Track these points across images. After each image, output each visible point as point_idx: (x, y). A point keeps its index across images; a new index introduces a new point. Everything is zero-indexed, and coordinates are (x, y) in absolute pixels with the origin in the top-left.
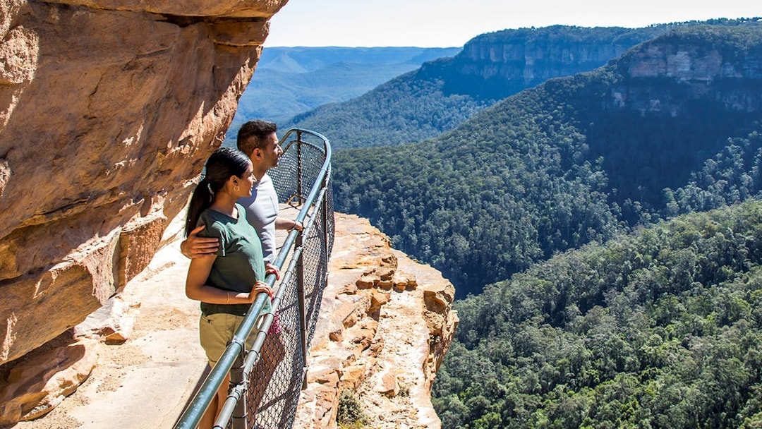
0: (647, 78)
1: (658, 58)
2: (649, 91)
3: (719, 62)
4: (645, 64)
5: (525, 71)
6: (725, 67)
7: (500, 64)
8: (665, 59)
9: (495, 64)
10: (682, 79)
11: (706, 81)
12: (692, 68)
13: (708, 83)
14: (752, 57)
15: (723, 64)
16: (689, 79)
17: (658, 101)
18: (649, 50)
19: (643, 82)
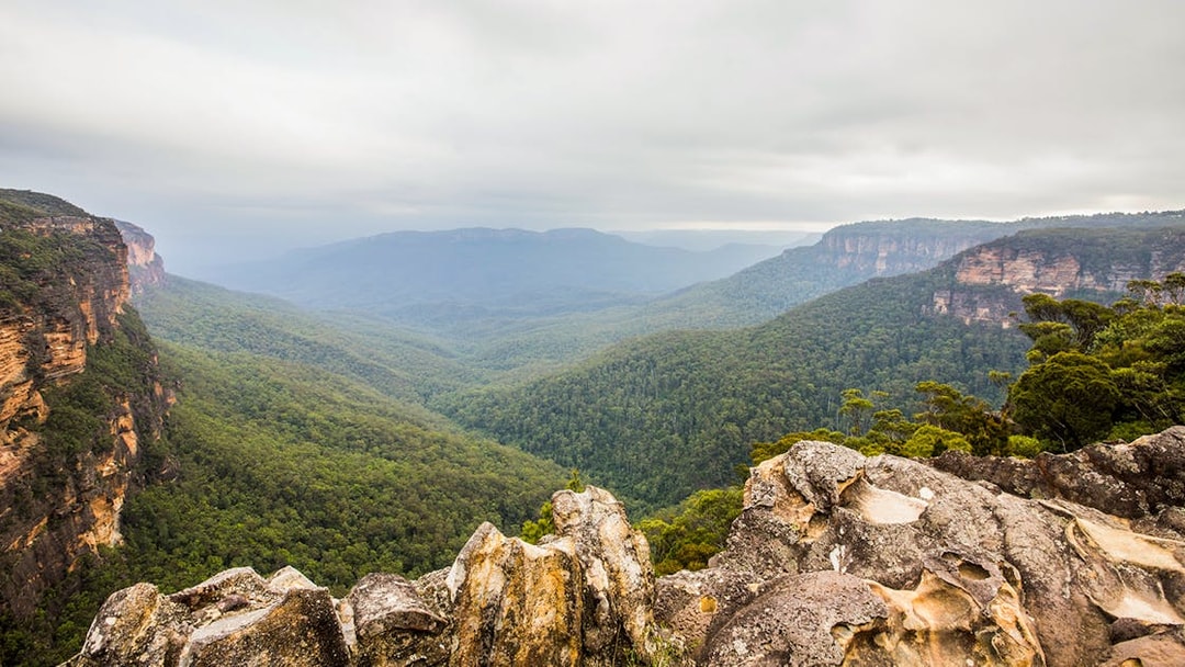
0: (976, 285)
1: (991, 264)
2: (976, 298)
3: (1075, 270)
4: (975, 270)
5: (878, 263)
6: (1082, 275)
7: (854, 254)
8: (1001, 265)
9: (849, 254)
10: (1022, 287)
11: (1055, 291)
12: (1036, 276)
13: (1056, 294)
14: (1122, 267)
15: (1080, 273)
16: (1032, 287)
17: (987, 310)
18: (982, 255)
19: (970, 290)
